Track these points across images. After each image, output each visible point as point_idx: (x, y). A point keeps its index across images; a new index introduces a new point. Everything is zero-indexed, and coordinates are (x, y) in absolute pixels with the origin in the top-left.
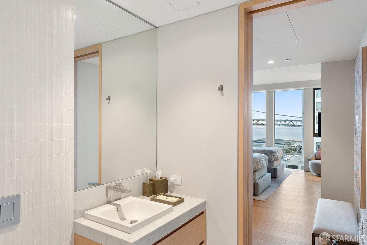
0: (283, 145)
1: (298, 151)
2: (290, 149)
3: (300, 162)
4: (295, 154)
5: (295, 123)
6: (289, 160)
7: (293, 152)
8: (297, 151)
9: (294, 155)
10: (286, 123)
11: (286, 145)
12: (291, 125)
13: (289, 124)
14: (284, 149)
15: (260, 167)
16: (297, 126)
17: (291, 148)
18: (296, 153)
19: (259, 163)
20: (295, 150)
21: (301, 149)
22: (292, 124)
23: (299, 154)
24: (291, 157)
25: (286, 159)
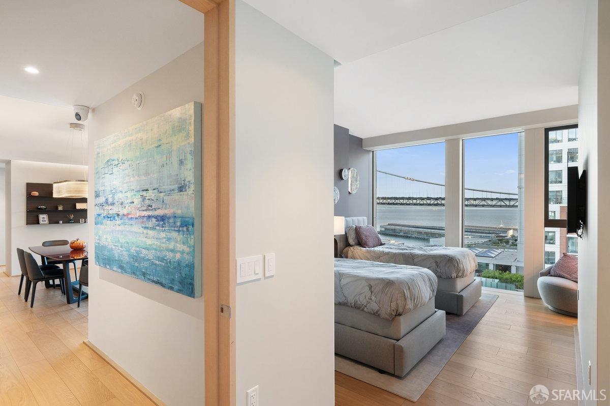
0: (488, 235)
1: (512, 243)
2: (499, 240)
3: (515, 260)
4: (507, 248)
5: (507, 203)
6: (497, 257)
7: (504, 244)
8: (510, 243)
9: (506, 250)
10: (494, 203)
11: (493, 235)
12: (501, 206)
13: (498, 204)
14: (490, 241)
15: (410, 305)
16: (510, 206)
17: (501, 238)
18: (508, 246)
19: (407, 293)
20: (507, 242)
21: (516, 240)
22: (503, 204)
23: (513, 249)
24: (500, 253)
25: (493, 256)
